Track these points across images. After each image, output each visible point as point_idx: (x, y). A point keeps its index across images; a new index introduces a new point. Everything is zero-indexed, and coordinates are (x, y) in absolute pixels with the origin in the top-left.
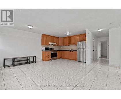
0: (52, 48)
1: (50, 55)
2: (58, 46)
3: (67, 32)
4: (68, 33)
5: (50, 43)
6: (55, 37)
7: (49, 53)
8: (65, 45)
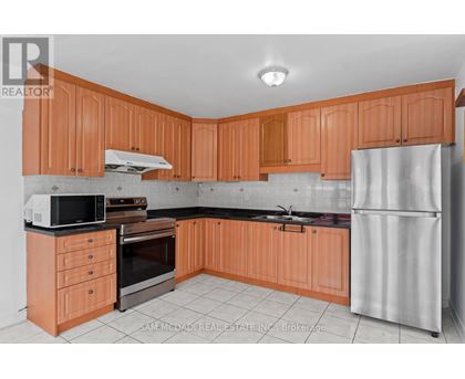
0: (130, 201)
1: (113, 267)
2: (182, 184)
3: (268, 63)
4: (276, 69)
5: (112, 157)
6: (161, 110)
7: (101, 246)
8: (237, 178)
